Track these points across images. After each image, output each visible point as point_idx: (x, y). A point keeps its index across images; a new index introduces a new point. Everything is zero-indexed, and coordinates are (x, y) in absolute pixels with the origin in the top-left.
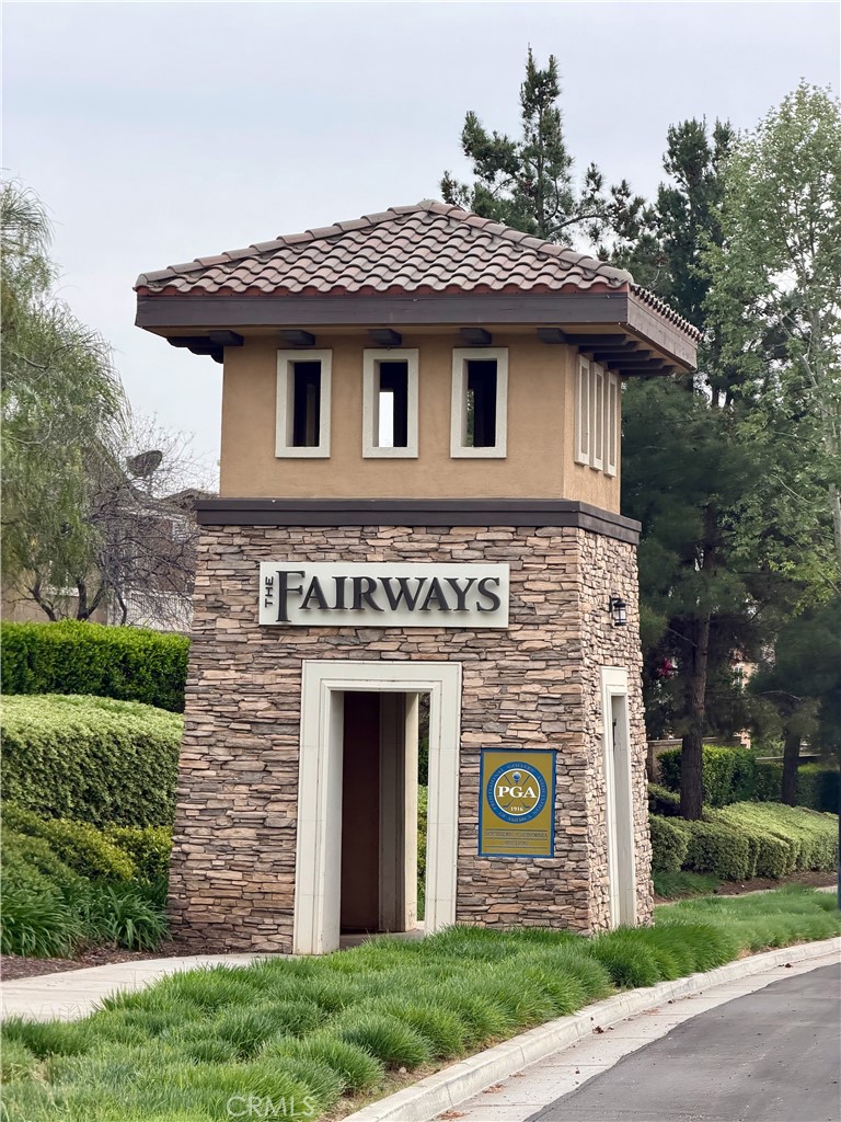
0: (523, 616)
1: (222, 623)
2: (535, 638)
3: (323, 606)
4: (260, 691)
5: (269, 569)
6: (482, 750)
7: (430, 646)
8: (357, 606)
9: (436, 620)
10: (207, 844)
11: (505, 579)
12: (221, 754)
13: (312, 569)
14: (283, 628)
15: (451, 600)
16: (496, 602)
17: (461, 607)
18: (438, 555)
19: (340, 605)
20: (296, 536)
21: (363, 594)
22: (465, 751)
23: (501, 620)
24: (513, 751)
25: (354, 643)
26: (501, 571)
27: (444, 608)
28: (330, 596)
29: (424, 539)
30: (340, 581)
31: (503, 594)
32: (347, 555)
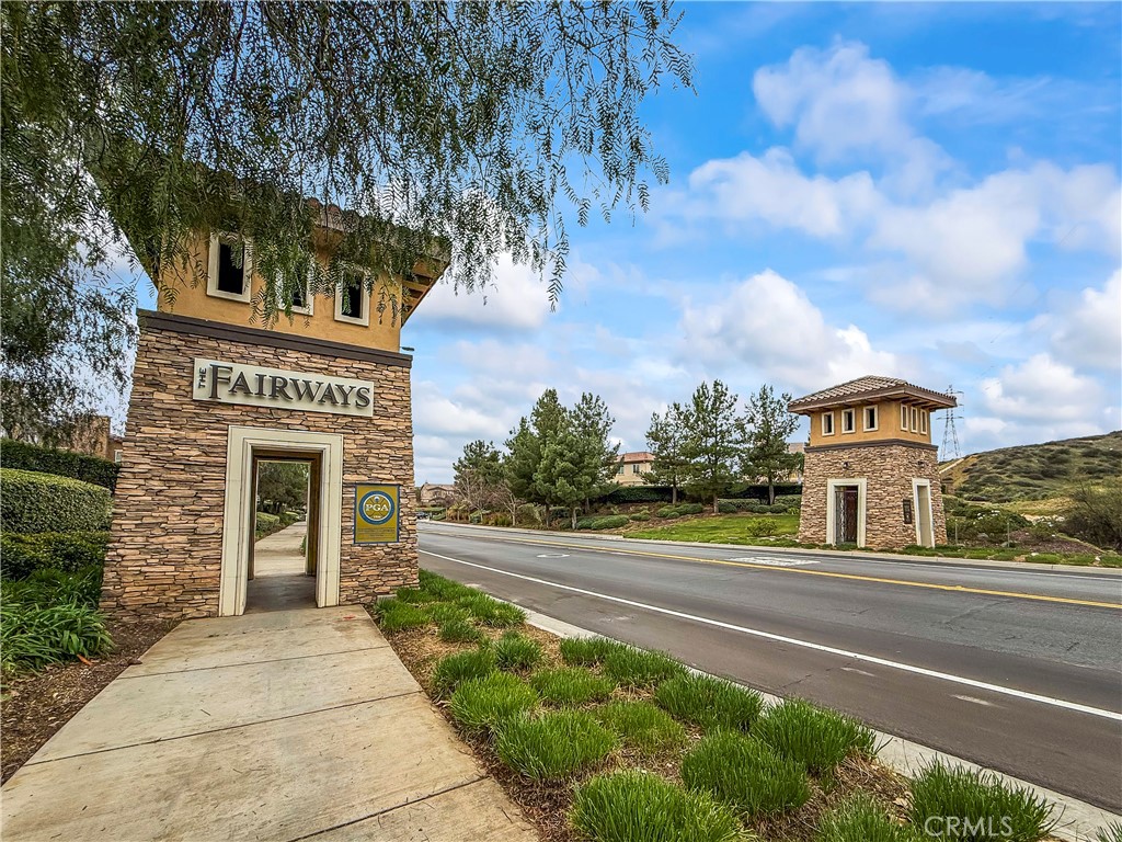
0: (382, 412)
1: (157, 395)
3: (247, 393)
4: (193, 443)
5: (203, 364)
6: (354, 485)
7: (324, 424)
9: (327, 408)
10: (143, 549)
11: (372, 390)
12: (156, 485)
13: (238, 368)
14: (213, 403)
15: (340, 399)
16: (367, 402)
17: (345, 404)
18: (327, 371)
19: (260, 394)
20: (224, 346)
21: (279, 389)
22: (346, 485)
23: (369, 412)
24: (374, 485)
25: (270, 418)
26: (370, 385)
27: (334, 403)
28: (253, 388)
29: (318, 362)
30: (261, 378)
31: (371, 397)
32: (264, 363)
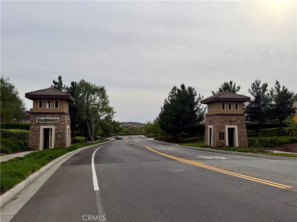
0: (60, 122)
1: (33, 123)
2: (62, 124)
3: (42, 121)
4: (36, 128)
5: (37, 118)
7: (52, 124)
8: (45, 121)
9: (53, 122)
10: (31, 142)
11: (59, 119)
12: (33, 134)
13: (41, 118)
14: (39, 123)
15: (54, 121)
16: (58, 121)
17: (55, 121)
18: (53, 117)
19: (44, 121)
20: (40, 115)
21: (46, 120)
22: (55, 133)
23: (59, 122)
24: (60, 133)
25: (45, 124)
26: (59, 118)
27: (53, 121)
28: (43, 121)
29: (52, 116)
30: (44, 119)
31: (59, 120)
32: (44, 117)
